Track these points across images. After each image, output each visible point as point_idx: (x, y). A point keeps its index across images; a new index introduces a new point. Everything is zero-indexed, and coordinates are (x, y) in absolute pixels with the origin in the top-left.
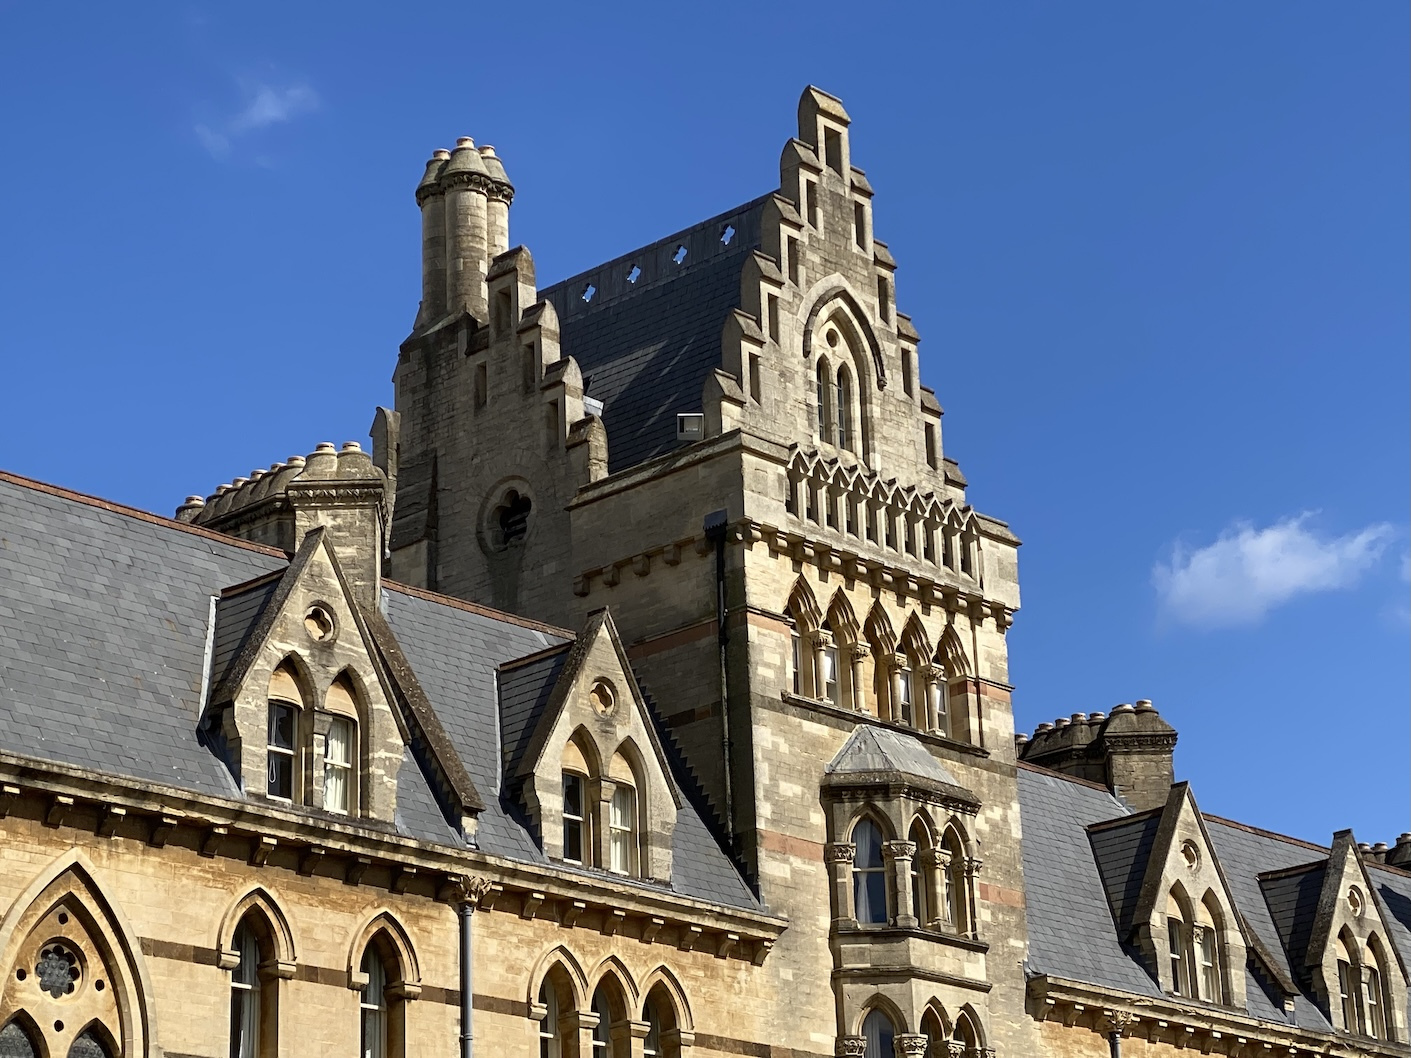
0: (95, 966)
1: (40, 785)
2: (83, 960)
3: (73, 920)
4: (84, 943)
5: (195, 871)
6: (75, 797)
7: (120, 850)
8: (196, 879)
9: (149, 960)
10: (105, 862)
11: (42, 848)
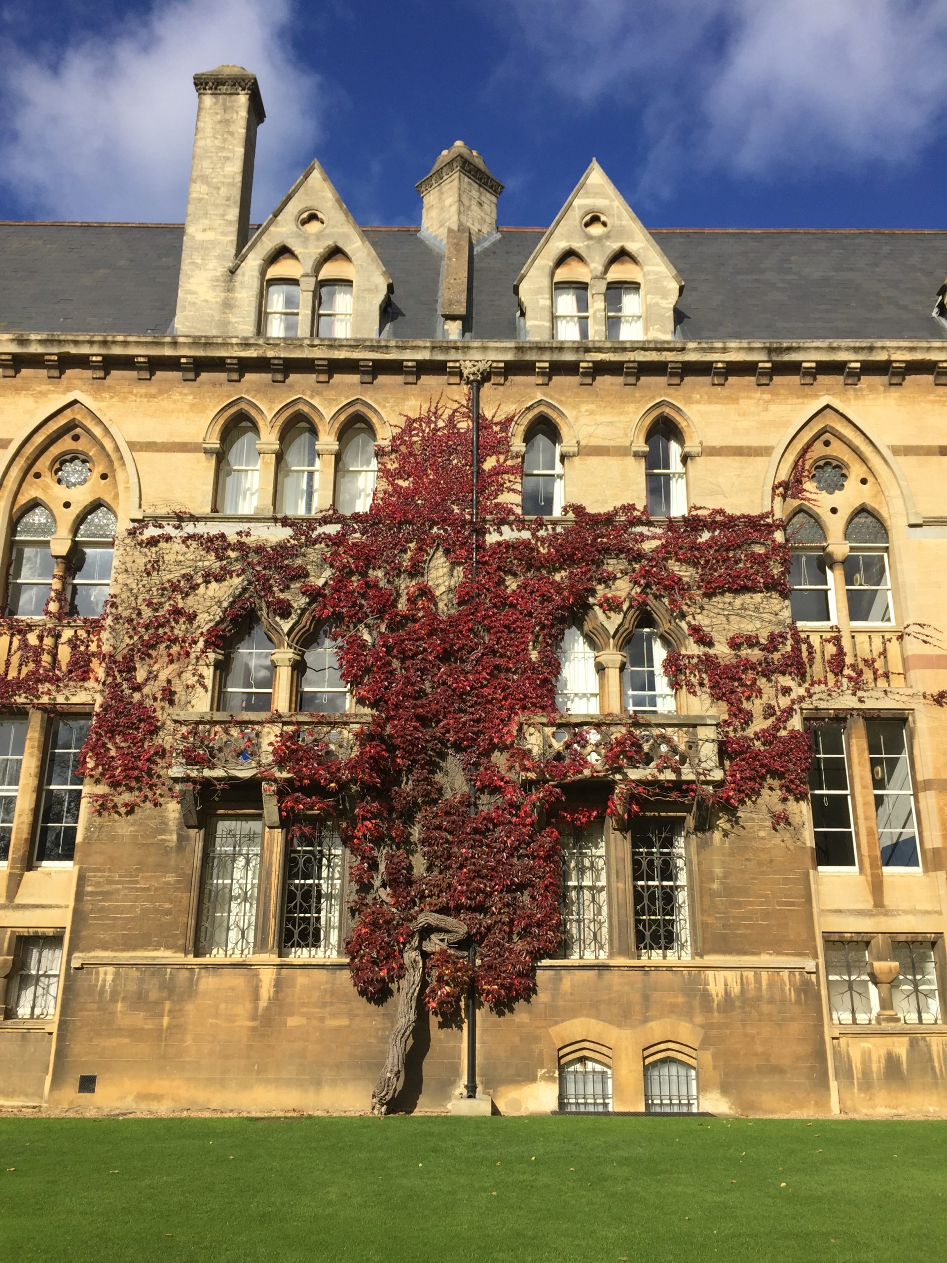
0: (856, 471)
1: (787, 358)
2: (847, 467)
3: (836, 444)
4: (846, 455)
5: (932, 397)
6: (817, 362)
7: (864, 393)
8: (933, 402)
9: (901, 459)
10: (853, 402)
11: (800, 400)
